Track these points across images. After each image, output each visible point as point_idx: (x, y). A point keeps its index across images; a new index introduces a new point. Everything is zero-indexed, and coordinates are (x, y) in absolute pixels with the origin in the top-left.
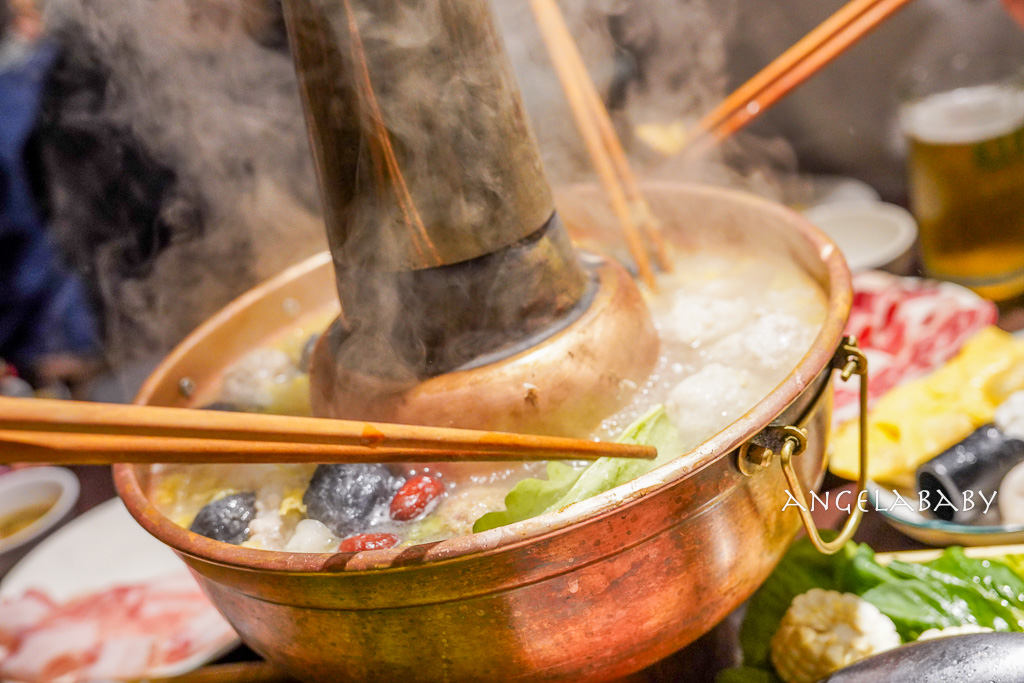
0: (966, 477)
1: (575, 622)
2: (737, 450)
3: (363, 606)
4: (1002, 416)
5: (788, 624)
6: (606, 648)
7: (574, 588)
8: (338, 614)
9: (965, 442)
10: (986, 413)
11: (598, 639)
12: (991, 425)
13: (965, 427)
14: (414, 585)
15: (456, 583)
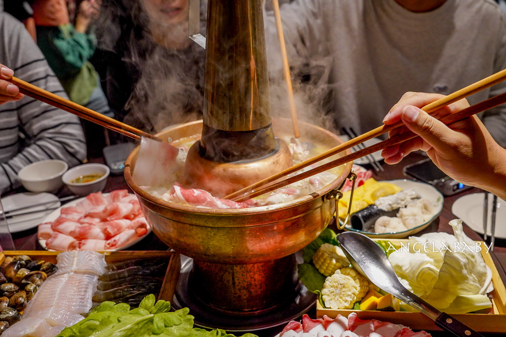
0: (366, 218)
1: (273, 239)
2: (324, 195)
3: (214, 226)
4: (377, 203)
5: (319, 252)
6: (278, 248)
7: (275, 228)
8: (204, 228)
9: (366, 208)
10: (372, 202)
11: (277, 245)
12: (374, 205)
13: (366, 205)
14: (232, 221)
15: (244, 222)
